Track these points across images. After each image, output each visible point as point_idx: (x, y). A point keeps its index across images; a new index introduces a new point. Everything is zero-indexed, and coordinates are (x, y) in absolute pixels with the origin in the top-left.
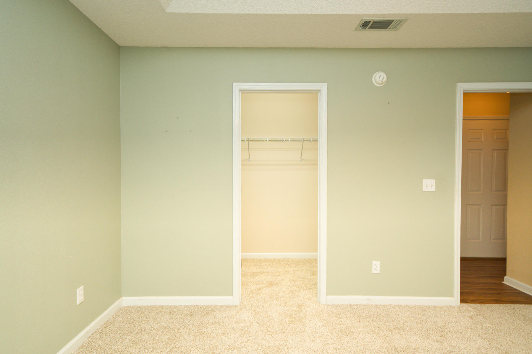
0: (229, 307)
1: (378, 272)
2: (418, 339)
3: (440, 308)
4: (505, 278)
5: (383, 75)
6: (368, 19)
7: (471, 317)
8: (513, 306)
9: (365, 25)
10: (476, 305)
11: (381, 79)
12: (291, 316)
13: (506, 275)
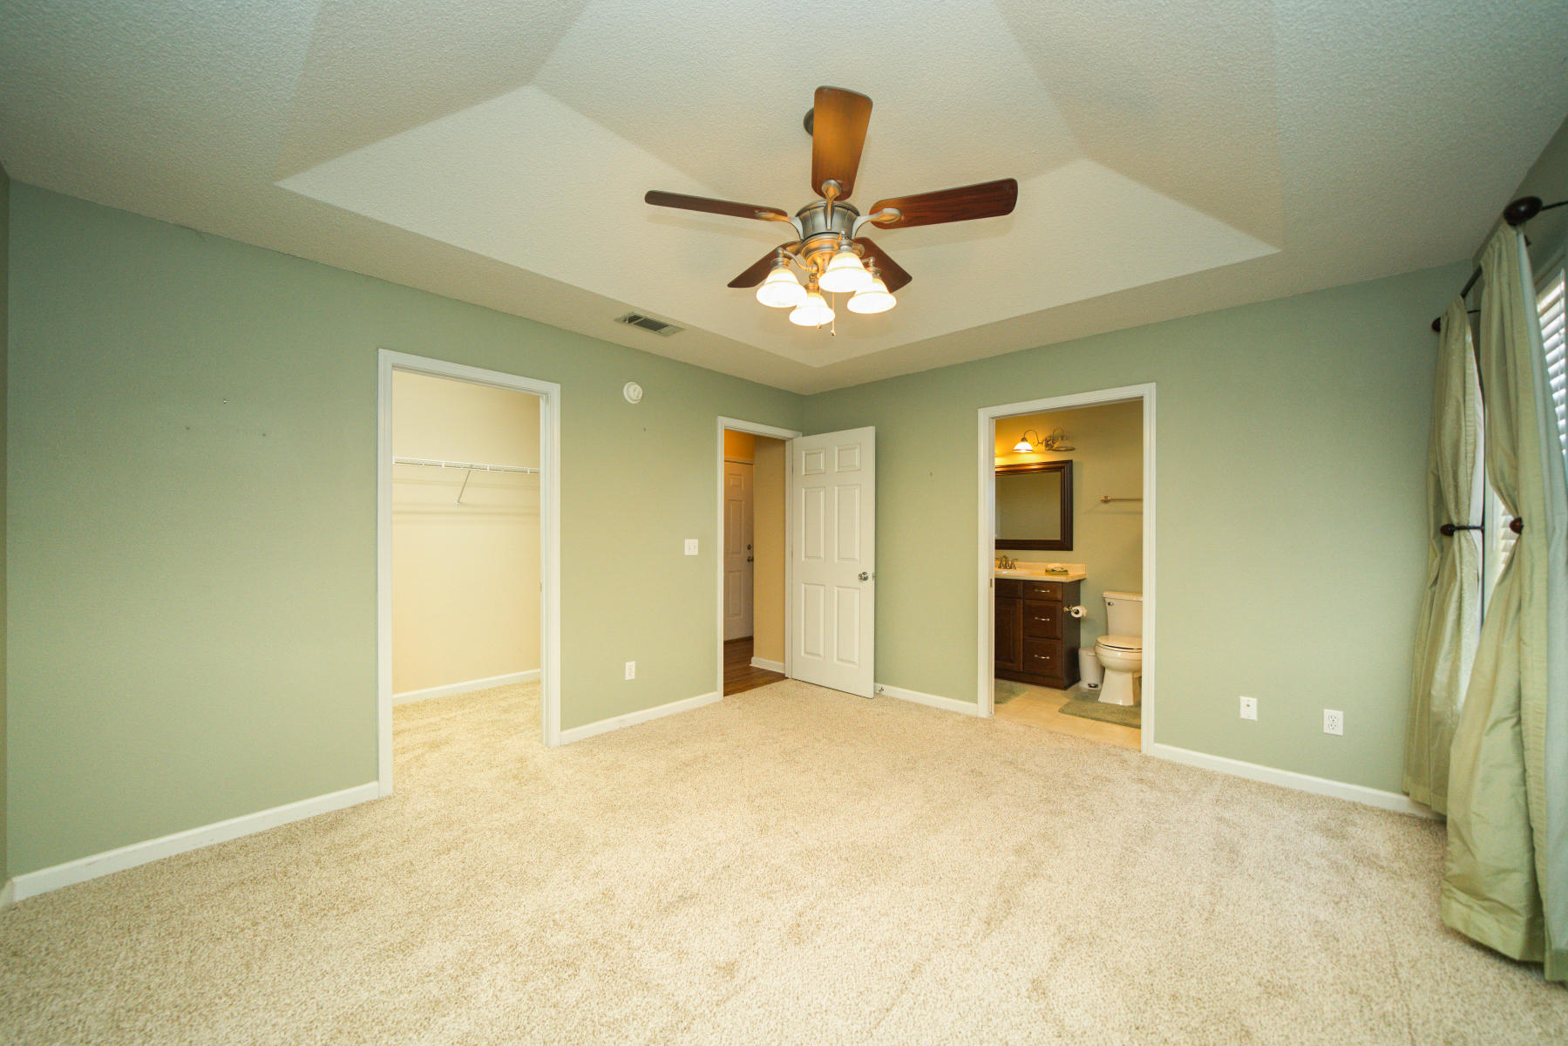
0: (372, 803)
1: (633, 677)
2: (702, 746)
3: (706, 707)
4: (753, 659)
5: (639, 389)
6: (638, 313)
7: (739, 708)
8: (769, 686)
9: (633, 319)
10: (739, 695)
11: (636, 393)
12: (515, 777)
13: (752, 656)
